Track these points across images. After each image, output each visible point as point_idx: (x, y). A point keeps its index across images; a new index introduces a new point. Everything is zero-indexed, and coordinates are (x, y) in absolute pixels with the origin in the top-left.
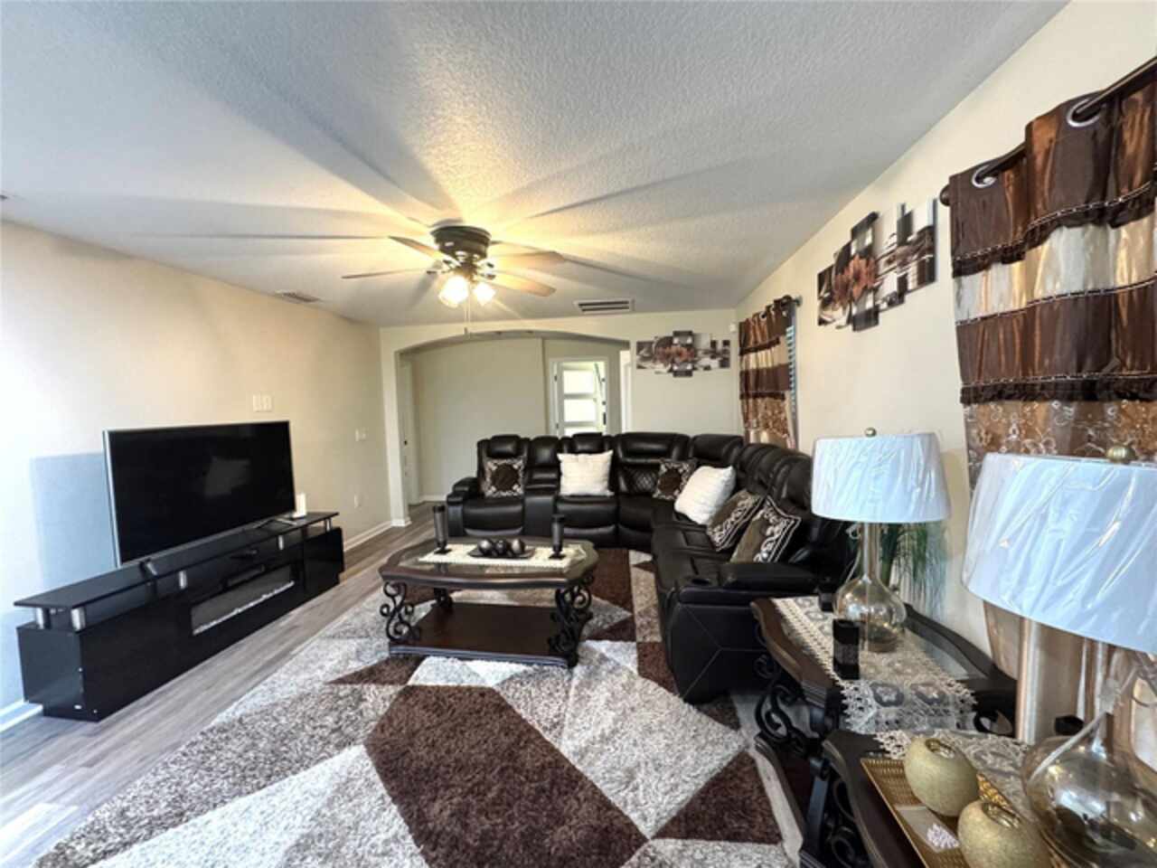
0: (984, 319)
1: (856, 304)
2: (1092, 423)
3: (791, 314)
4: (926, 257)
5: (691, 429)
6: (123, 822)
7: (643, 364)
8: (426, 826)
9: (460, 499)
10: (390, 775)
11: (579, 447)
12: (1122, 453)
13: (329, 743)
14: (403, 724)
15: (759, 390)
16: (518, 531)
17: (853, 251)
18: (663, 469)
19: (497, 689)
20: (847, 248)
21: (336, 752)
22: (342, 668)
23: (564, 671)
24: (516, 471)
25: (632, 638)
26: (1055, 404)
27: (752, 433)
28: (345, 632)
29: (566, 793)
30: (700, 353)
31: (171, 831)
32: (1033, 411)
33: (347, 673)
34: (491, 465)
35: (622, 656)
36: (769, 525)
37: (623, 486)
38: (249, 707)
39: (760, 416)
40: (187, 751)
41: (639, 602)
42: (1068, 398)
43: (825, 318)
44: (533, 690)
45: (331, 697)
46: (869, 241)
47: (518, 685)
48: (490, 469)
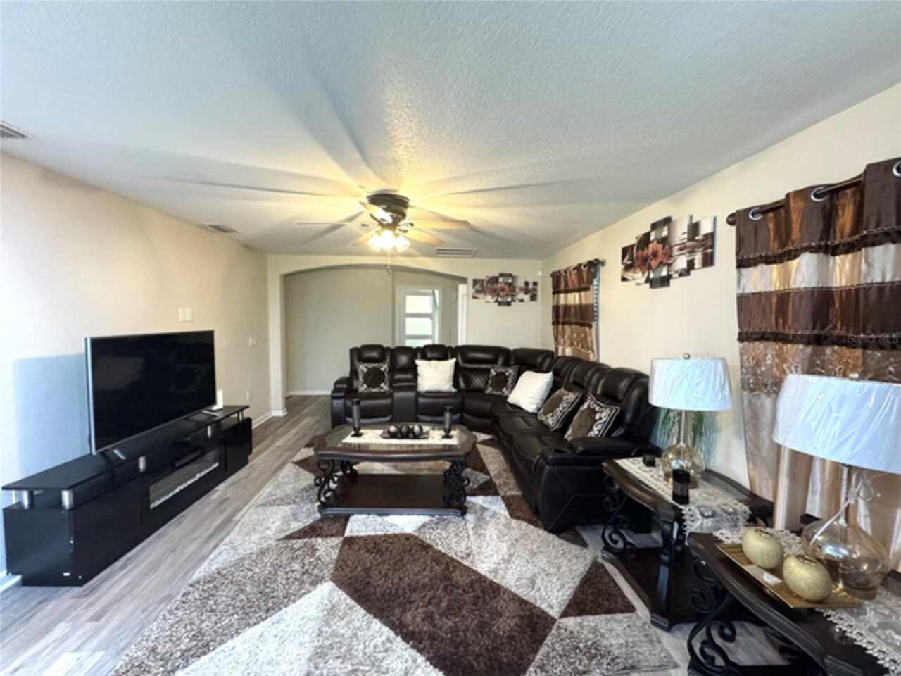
0: (753, 294)
1: (653, 271)
2: (819, 356)
3: (597, 270)
4: (709, 251)
5: (512, 345)
6: (158, 657)
7: (478, 296)
8: (408, 629)
9: (342, 394)
10: (363, 600)
11: (429, 355)
12: (856, 376)
13: (303, 582)
14: (357, 564)
15: (567, 320)
16: (388, 418)
17: (652, 238)
18: (493, 372)
19: (416, 534)
20: (647, 235)
21: (312, 588)
22: (286, 528)
23: (460, 519)
24: (383, 373)
25: (496, 493)
26: (801, 346)
27: (560, 349)
28: (274, 501)
29: (495, 597)
30: (517, 290)
31: (203, 658)
32: (787, 349)
33: (291, 531)
34: (363, 368)
35: (495, 506)
36: (596, 412)
37: (462, 384)
38: (220, 562)
39: (566, 337)
40: (184, 599)
41: (493, 468)
42: (808, 343)
43: (626, 277)
44: (443, 533)
45: (288, 549)
46: (665, 233)
47: (431, 530)
48: (362, 371)
